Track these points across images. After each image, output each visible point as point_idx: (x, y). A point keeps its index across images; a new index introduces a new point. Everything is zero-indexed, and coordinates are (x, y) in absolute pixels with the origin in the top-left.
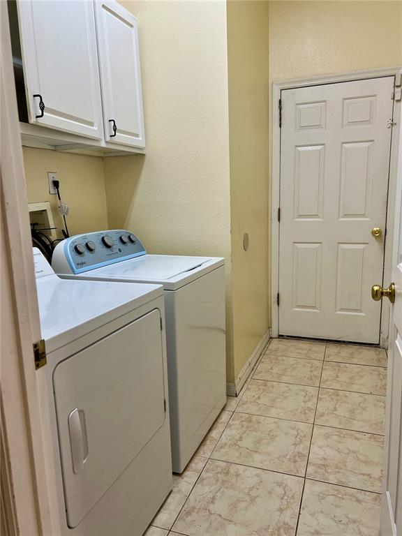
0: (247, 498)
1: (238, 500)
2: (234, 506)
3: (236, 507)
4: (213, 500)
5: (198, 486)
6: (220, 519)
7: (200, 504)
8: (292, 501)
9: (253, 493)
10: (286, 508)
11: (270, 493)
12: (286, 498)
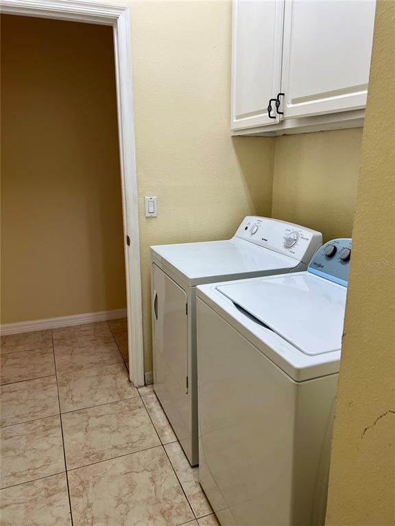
0: (125, 499)
1: (132, 492)
2: (132, 486)
3: (130, 485)
4: (153, 480)
5: (177, 484)
6: (135, 470)
7: (160, 472)
8: (82, 521)
9: (122, 507)
10: (85, 510)
11: (107, 517)
12: (90, 521)
